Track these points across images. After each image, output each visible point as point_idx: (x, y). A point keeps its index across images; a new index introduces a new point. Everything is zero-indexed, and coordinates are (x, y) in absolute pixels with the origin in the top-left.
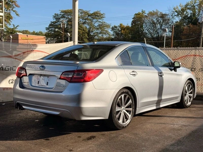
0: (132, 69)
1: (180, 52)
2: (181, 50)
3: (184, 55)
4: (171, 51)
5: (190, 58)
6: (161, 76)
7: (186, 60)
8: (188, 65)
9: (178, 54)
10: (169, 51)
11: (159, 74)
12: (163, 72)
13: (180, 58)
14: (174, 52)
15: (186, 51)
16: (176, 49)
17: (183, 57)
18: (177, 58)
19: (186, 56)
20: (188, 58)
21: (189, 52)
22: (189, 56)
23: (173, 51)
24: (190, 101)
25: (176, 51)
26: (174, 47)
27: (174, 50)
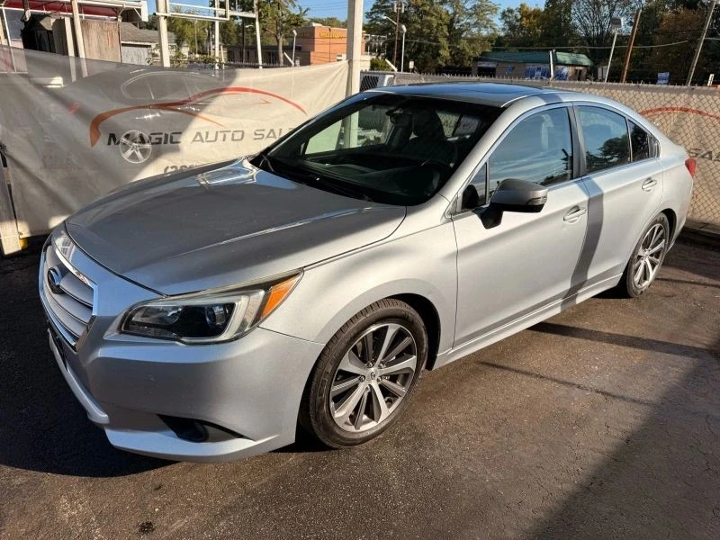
1: (644, 97)
2: (646, 90)
3: (653, 106)
4: (619, 91)
5: (668, 117)
9: (637, 103)
10: (613, 91)
14: (627, 95)
15: (661, 94)
16: (633, 88)
17: (648, 112)
19: (659, 110)
20: (661, 117)
21: (668, 99)
22: (667, 109)
23: (624, 92)
25: (631, 92)
26: (628, 80)
27: (628, 89)
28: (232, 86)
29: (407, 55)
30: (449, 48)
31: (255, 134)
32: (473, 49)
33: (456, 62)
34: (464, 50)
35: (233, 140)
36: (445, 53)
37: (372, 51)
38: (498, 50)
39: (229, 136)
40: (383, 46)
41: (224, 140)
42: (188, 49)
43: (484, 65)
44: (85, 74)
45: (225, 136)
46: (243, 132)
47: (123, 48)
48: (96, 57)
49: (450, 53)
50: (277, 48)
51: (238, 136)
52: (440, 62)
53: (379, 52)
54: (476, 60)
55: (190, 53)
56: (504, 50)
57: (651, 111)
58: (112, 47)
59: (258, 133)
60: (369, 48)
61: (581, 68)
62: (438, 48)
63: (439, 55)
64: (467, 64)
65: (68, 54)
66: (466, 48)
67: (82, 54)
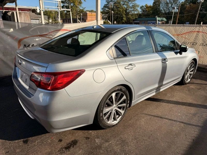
0: (128, 62)
1: (186, 28)
3: (188, 31)
4: (178, 27)
5: (193, 34)
6: (165, 63)
7: (190, 35)
8: (190, 40)
9: (183, 30)
10: (176, 27)
11: (163, 61)
12: (167, 57)
13: (184, 34)
15: (191, 27)
16: (182, 26)
17: (187, 33)
18: (182, 34)
19: (191, 32)
20: (191, 34)
21: (193, 29)
22: (193, 32)
23: (180, 27)
24: (189, 78)
29: (114, 20)
30: (126, 17)
32: (133, 17)
33: (128, 21)
34: (130, 18)
36: (125, 19)
37: (104, 19)
38: (140, 17)
40: (107, 17)
42: (51, 20)
43: (136, 22)
44: (20, 27)
47: (31, 20)
48: (23, 22)
49: (126, 19)
50: (77, 19)
52: (123, 21)
53: (106, 19)
54: (134, 20)
55: (52, 21)
56: (141, 17)
57: (188, 32)
58: (28, 20)
60: (103, 18)
61: (164, 22)
62: (122, 17)
63: (123, 19)
64: (131, 21)
65: (15, 21)
66: (131, 17)
67: (19, 21)
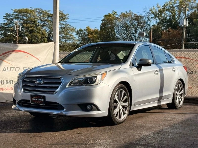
28: (17, 50)
31: (23, 69)
35: (16, 71)
39: (14, 69)
41: (13, 71)
45: (13, 69)
46: (19, 68)
51: (17, 69)
59: (24, 68)
